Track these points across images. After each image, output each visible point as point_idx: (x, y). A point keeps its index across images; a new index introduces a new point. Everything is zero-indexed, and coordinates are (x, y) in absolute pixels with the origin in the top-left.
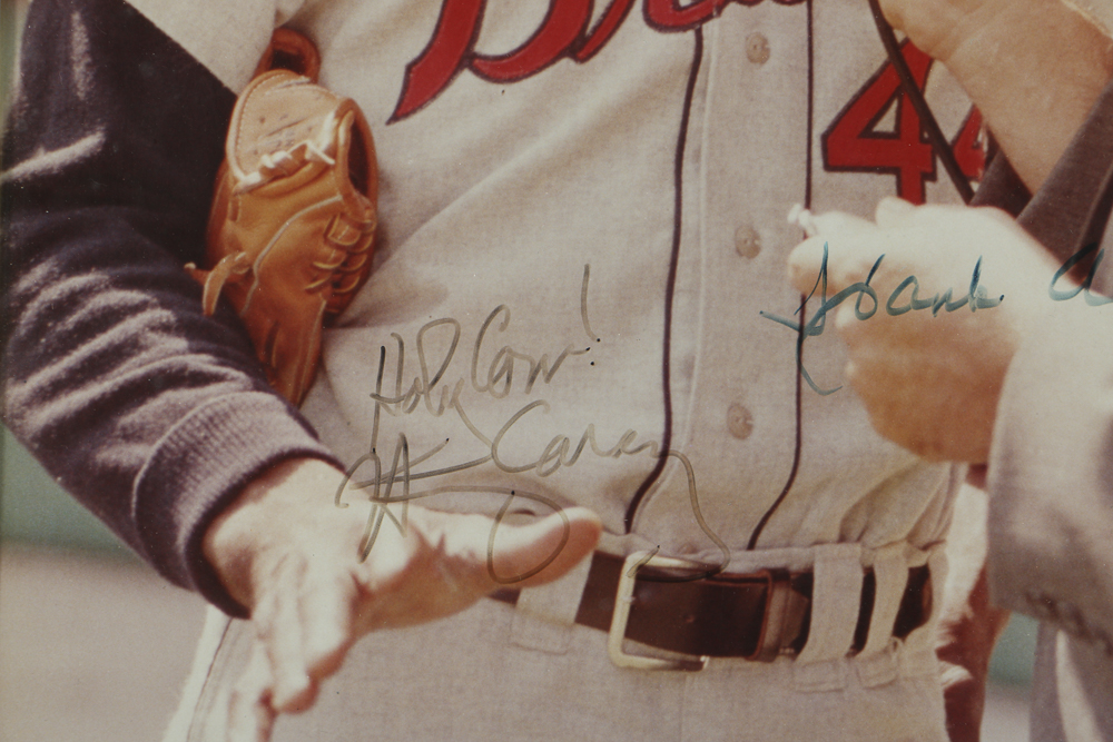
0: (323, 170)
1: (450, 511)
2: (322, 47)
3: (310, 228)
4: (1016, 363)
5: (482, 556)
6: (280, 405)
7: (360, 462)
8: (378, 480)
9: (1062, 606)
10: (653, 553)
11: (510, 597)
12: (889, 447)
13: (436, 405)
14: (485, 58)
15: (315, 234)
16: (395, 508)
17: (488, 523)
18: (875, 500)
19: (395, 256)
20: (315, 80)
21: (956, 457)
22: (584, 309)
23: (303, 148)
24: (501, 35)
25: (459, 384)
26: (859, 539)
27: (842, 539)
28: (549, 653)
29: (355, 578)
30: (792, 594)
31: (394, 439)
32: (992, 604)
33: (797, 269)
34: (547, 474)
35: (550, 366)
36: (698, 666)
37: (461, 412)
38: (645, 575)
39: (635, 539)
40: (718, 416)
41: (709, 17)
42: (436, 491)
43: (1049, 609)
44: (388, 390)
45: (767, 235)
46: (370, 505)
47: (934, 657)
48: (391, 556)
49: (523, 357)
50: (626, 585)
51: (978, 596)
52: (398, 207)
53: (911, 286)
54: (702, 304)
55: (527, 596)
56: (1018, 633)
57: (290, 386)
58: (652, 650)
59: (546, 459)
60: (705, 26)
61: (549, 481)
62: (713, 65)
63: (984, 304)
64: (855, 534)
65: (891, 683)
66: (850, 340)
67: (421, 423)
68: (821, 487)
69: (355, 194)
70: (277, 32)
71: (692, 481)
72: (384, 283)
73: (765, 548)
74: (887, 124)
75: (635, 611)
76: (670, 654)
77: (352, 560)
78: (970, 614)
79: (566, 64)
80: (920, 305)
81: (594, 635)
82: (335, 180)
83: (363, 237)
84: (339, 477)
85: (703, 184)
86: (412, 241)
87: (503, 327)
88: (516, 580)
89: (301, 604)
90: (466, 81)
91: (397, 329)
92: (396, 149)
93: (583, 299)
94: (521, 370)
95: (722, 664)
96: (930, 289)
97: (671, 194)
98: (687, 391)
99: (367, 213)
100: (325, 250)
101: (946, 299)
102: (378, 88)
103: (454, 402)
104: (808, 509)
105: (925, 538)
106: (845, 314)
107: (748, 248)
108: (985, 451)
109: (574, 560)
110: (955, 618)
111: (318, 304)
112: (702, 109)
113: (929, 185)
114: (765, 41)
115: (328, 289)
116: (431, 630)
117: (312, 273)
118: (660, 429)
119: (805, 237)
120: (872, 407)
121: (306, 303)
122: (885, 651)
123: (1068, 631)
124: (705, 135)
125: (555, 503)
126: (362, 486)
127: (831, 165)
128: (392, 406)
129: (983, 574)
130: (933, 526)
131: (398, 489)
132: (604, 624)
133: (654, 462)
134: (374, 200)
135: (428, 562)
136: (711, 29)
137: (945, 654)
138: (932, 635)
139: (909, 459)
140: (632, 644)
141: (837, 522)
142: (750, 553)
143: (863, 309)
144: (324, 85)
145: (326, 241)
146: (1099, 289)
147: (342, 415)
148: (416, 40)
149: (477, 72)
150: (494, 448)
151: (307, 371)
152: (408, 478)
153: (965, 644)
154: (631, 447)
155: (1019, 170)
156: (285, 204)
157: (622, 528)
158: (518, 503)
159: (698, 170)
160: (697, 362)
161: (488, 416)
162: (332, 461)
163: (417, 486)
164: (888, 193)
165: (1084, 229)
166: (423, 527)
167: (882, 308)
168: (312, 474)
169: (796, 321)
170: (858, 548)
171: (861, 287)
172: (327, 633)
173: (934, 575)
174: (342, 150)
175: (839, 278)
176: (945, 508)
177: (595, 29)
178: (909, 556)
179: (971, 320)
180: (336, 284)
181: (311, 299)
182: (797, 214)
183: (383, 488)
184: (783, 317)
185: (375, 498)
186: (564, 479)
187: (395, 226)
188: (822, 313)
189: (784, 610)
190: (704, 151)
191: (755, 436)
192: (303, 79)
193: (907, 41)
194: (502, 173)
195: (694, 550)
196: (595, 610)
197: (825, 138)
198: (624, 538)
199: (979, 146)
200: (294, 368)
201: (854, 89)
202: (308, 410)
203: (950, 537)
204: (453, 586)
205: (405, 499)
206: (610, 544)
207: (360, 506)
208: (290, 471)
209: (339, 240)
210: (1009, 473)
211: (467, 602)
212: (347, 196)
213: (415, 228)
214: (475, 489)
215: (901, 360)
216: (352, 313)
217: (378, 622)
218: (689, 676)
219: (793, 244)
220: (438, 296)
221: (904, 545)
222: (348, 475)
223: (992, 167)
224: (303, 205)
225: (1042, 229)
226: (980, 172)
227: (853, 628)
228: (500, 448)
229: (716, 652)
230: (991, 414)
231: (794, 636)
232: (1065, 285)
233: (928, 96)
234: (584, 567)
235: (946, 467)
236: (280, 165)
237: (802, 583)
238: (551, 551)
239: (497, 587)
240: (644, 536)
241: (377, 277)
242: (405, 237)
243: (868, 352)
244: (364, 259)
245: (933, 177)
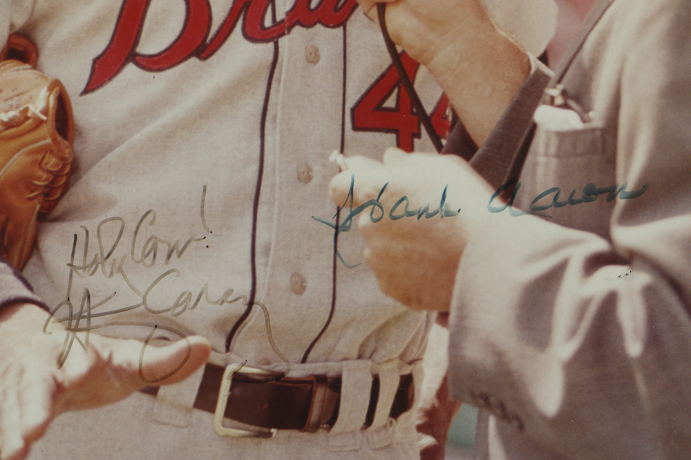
0: (39, 123)
1: (116, 337)
2: (39, 46)
3: (30, 159)
4: (467, 251)
5: (136, 365)
6: (9, 270)
7: (59, 306)
8: (71, 318)
9: (493, 399)
10: (243, 365)
11: (152, 392)
12: (390, 301)
13: (108, 271)
14: (143, 56)
15: (33, 163)
16: (81, 335)
17: (140, 345)
18: (381, 333)
19: (84, 178)
20: (35, 67)
21: (430, 308)
22: (202, 213)
23: (27, 109)
24: (154, 41)
25: (123, 258)
26: (370, 357)
27: (360, 357)
28: (176, 426)
29: (55, 379)
30: (328, 391)
31: (81, 292)
32: (450, 398)
33: (335, 190)
34: (177, 315)
35: (181, 248)
36: (269, 435)
37: (124, 276)
38: (238, 378)
39: (232, 356)
40: (285, 280)
41: (282, 34)
42: (107, 325)
43: (485, 401)
44: (78, 261)
45: (317, 170)
46: (65, 333)
47: (414, 430)
48: (78, 365)
49: (164, 242)
50: (226, 384)
51: (442, 393)
52: (86, 147)
53: (405, 202)
54: (276, 211)
55: (164, 391)
56: (466, 416)
57: (16, 258)
58: (241, 425)
59: (177, 305)
60: (280, 40)
61: (179, 319)
62: (285, 64)
63: (449, 214)
64: (367, 354)
65: (388, 446)
66: (367, 235)
67: (99, 282)
68: (347, 325)
69: (60, 138)
70: (11, 36)
71: (268, 320)
72: (77, 194)
73: (312, 362)
74: (391, 102)
75: (231, 401)
76: (252, 427)
77: (53, 367)
78: (437, 404)
79: (193, 61)
80: (410, 214)
81: (205, 415)
82: (47, 130)
83: (64, 165)
84: (46, 315)
85: (278, 137)
86: (95, 169)
87: (152, 223)
88: (157, 381)
89: (20, 394)
90: (131, 70)
91: (84, 223)
92: (85, 111)
93: (202, 207)
94: (163, 250)
95: (284, 433)
96: (416, 204)
97: (258, 142)
98: (266, 265)
99: (67, 151)
100: (40, 173)
101: (426, 210)
102: (75, 73)
103: (120, 269)
104: (339, 338)
105: (411, 357)
106: (364, 219)
107: (305, 177)
108: (448, 304)
109: (194, 369)
110: (428, 406)
111: (34, 207)
112: (278, 91)
113: (416, 141)
114: (317, 50)
115: (41, 198)
116: (102, 412)
117: (31, 187)
118: (249, 288)
119: (340, 171)
120: (379, 275)
121: (27, 207)
122: (385, 426)
123: (496, 415)
124: (279, 107)
125: (182, 333)
126: (60, 321)
127: (356, 128)
128: (80, 271)
129: (445, 380)
130: (415, 350)
131: (83, 323)
132: (211, 408)
133: (244, 309)
134: (71, 143)
135: (101, 368)
136: (284, 42)
137: (421, 428)
138: (414, 417)
139: (401, 308)
140: (228, 421)
141: (357, 346)
142: (303, 365)
143: (375, 216)
144: (40, 70)
145: (41, 167)
146: (518, 206)
147: (48, 277)
148: (100, 44)
149: (138, 64)
150: (144, 298)
151: (26, 249)
152: (90, 317)
153: (434, 422)
154: (230, 299)
155: (471, 132)
156: (15, 144)
157: (224, 349)
158: (159, 332)
159: (274, 128)
160: (272, 247)
161: (141, 278)
162: (42, 305)
163: (95, 321)
164: (391, 145)
165: (509, 170)
166: (98, 347)
167: (386, 215)
168: (29, 313)
169: (334, 222)
170: (369, 363)
171: (374, 202)
172: (36, 413)
173: (416, 380)
174: (52, 111)
175: (360, 196)
176: (423, 339)
177: (212, 40)
178: (400, 368)
179: (440, 224)
180: (47, 195)
181: (30, 204)
182: (336, 157)
183: (74, 322)
184: (326, 220)
185: (69, 329)
186: (188, 318)
187: (85, 158)
188: (350, 218)
189: (323, 401)
190: (279, 117)
191: (307, 293)
192: (27, 66)
193: (404, 52)
194: (152, 127)
195: (268, 363)
196: (206, 400)
197: (353, 110)
198: (225, 355)
199: (446, 118)
200: (19, 246)
201: (371, 80)
202: (28, 272)
203: (426, 357)
204: (117, 384)
205: (87, 330)
206: (216, 359)
207: (59, 334)
208: (14, 311)
209: (49, 167)
210: (462, 318)
211: (125, 394)
212: (54, 140)
213: (97, 160)
214: (132, 324)
215: (398, 248)
216: (56, 213)
217: (68, 406)
218: (264, 441)
219: (333, 175)
220: (111, 203)
221: (398, 361)
222: (52, 314)
223: (454, 130)
224: (26, 145)
225: (484, 169)
226: (447, 133)
227: (365, 412)
228: (148, 298)
229: (280, 426)
230: (451, 281)
231: (329, 417)
232: (498, 203)
233: (416, 86)
234: (200, 372)
235: (424, 313)
236: (11, 120)
237: (334, 384)
238: (179, 363)
239: (145, 385)
240: (238, 354)
241: (73, 190)
242: (91, 166)
243: (378, 242)
244: (64, 179)
245: (418, 136)
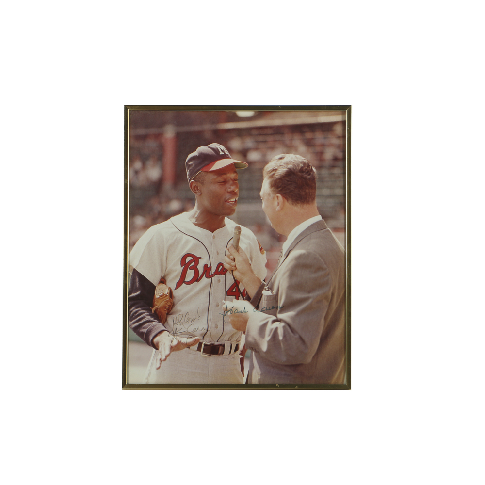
0: (167, 296)
1: (182, 337)
2: (166, 280)
4: (249, 319)
5: (186, 343)
6: (162, 324)
7: (171, 331)
8: (173, 333)
9: (254, 348)
10: (206, 342)
11: (189, 348)
12: (234, 329)
13: (180, 324)
14: (186, 282)
15: (166, 303)
16: (175, 337)
17: (186, 339)
18: (232, 336)
19: (175, 306)
21: (242, 331)
22: (198, 313)
23: (164, 293)
24: (188, 279)
25: (183, 322)
27: (228, 341)
28: (194, 354)
29: (171, 345)
31: (175, 328)
33: (223, 308)
34: (193, 333)
35: (194, 320)
38: (205, 345)
40: (214, 326)
42: (180, 335)
43: (252, 349)
44: (174, 322)
45: (220, 304)
48: (175, 343)
50: (203, 346)
51: (244, 347)
52: (175, 300)
53: (237, 310)
54: (212, 312)
55: (191, 347)
56: (249, 352)
58: (206, 354)
59: (193, 331)
62: (213, 283)
63: (245, 312)
64: (230, 340)
65: (234, 358)
66: (230, 317)
67: (178, 327)
68: (226, 334)
69: (170, 299)
71: (211, 334)
72: (174, 309)
73: (219, 342)
74: (234, 290)
75: (204, 349)
76: (208, 354)
77: (170, 343)
79: (196, 282)
80: (238, 312)
81: (199, 352)
82: (168, 297)
85: (212, 297)
86: (177, 304)
87: (188, 315)
88: (190, 345)
89: (164, 348)
90: (184, 284)
91: (175, 315)
92: (176, 293)
93: (198, 311)
94: (190, 320)
96: (239, 310)
97: (208, 299)
98: (210, 323)
101: (241, 311)
102: (173, 285)
103: (182, 324)
104: (224, 337)
105: (238, 340)
106: (229, 313)
107: (218, 305)
108: (245, 330)
109: (197, 343)
112: (212, 288)
113: (239, 298)
114: (220, 280)
115: (167, 310)
116: (180, 351)
117: (165, 308)
118: (207, 327)
120: (232, 325)
121: (165, 312)
122: (233, 354)
123: (254, 351)
124: (212, 291)
125: (194, 336)
127: (227, 295)
128: (175, 324)
131: (176, 334)
132: (200, 351)
133: (206, 331)
135: (179, 343)
136: (213, 278)
137: (240, 354)
138: (238, 352)
139: (237, 331)
140: (203, 353)
141: (228, 338)
142: (217, 342)
143: (231, 313)
144: (167, 285)
146: (259, 310)
147: (169, 326)
148: (178, 280)
153: (242, 353)
154: (203, 329)
155: (250, 296)
156: (162, 300)
157: (202, 339)
158: (190, 336)
160: (211, 319)
161: (186, 326)
162: (168, 331)
163: (178, 334)
164: (234, 299)
165: (257, 303)
166: (179, 339)
167: (233, 313)
168: (166, 333)
170: (230, 342)
171: (231, 310)
172: (168, 352)
173: (239, 345)
174: (169, 293)
175: (228, 309)
176: (241, 337)
177: (199, 278)
178: (236, 343)
179: (244, 314)
182: (223, 301)
184: (222, 314)
185: (173, 336)
186: (195, 333)
187: (175, 302)
189: (221, 349)
190: (212, 293)
191: (218, 328)
194: (188, 296)
195: (211, 342)
196: (199, 349)
197: (227, 292)
201: (230, 286)
202: (165, 325)
204: (182, 346)
205: (177, 336)
206: (201, 341)
207: (171, 337)
208: (163, 332)
209: (168, 304)
210: (248, 333)
211: (184, 348)
214: (185, 335)
215: (236, 319)
216: (170, 313)
217: (173, 350)
218: (210, 357)
219: (223, 305)
220: (180, 311)
221: (236, 341)
222: (170, 333)
224: (164, 300)
225: (252, 303)
227: (229, 351)
228: (188, 330)
229: (213, 354)
230: (246, 326)
231: (222, 352)
232: (255, 310)
233: (239, 287)
234: (198, 344)
236: (161, 295)
237: (223, 346)
238: (194, 342)
239: (187, 346)
240: (205, 340)
241: (173, 309)
243: (232, 318)
